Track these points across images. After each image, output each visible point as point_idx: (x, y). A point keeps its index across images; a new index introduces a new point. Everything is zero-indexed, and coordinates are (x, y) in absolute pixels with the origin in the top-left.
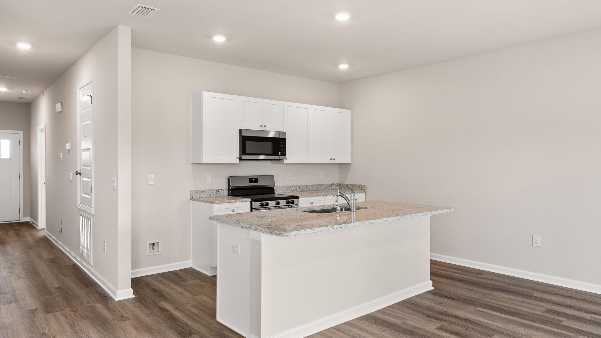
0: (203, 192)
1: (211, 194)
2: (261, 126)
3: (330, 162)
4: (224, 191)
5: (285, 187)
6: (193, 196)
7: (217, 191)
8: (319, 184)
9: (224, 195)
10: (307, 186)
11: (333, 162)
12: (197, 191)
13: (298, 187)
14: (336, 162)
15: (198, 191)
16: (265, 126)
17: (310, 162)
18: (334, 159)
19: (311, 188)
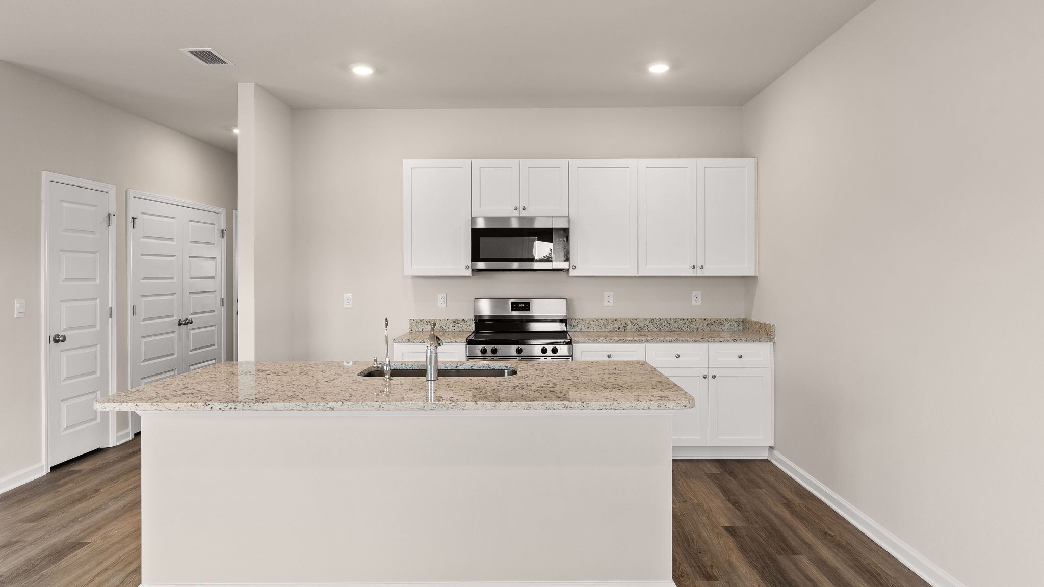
0: (429, 324)
1: (444, 328)
2: (516, 209)
3: (691, 273)
4: (468, 323)
5: (597, 320)
6: (413, 329)
7: (454, 322)
8: (685, 318)
9: (469, 330)
10: (652, 321)
11: (699, 272)
12: (419, 321)
13: (629, 322)
14: (707, 272)
15: (421, 321)
16: (524, 209)
17: (634, 273)
18: (702, 267)
19: (663, 325)
